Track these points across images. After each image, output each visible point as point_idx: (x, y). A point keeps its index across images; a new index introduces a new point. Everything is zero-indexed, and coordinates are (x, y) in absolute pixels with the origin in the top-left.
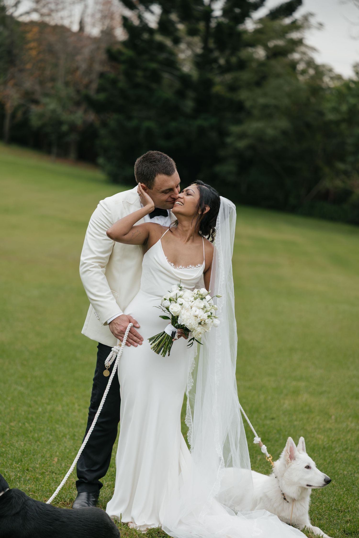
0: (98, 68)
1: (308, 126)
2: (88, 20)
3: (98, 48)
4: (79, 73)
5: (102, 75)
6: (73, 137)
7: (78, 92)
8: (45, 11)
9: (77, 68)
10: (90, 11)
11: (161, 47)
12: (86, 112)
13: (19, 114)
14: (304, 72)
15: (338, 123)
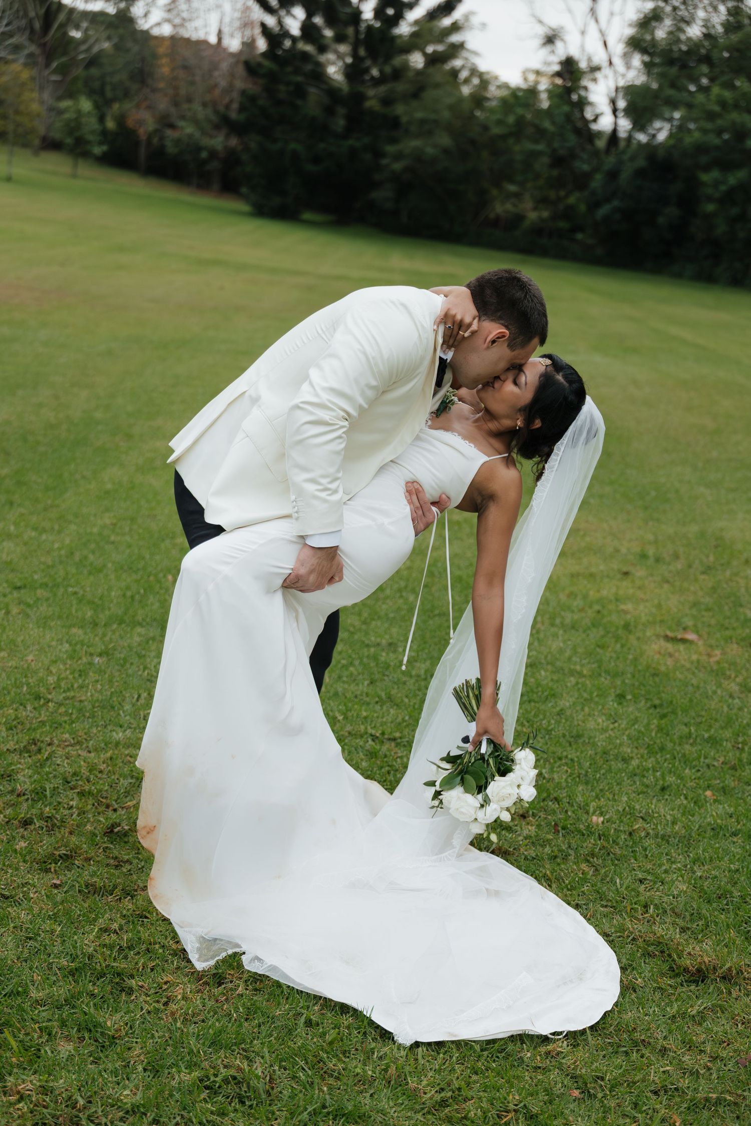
0: (239, 84)
1: (473, 142)
2: (226, 30)
3: (237, 62)
4: (217, 92)
5: (243, 93)
6: (215, 165)
7: (216, 112)
8: (177, 21)
9: (216, 86)
10: (227, 19)
11: (305, 56)
12: (227, 136)
13: (155, 141)
14: (467, 81)
15: (503, 137)
